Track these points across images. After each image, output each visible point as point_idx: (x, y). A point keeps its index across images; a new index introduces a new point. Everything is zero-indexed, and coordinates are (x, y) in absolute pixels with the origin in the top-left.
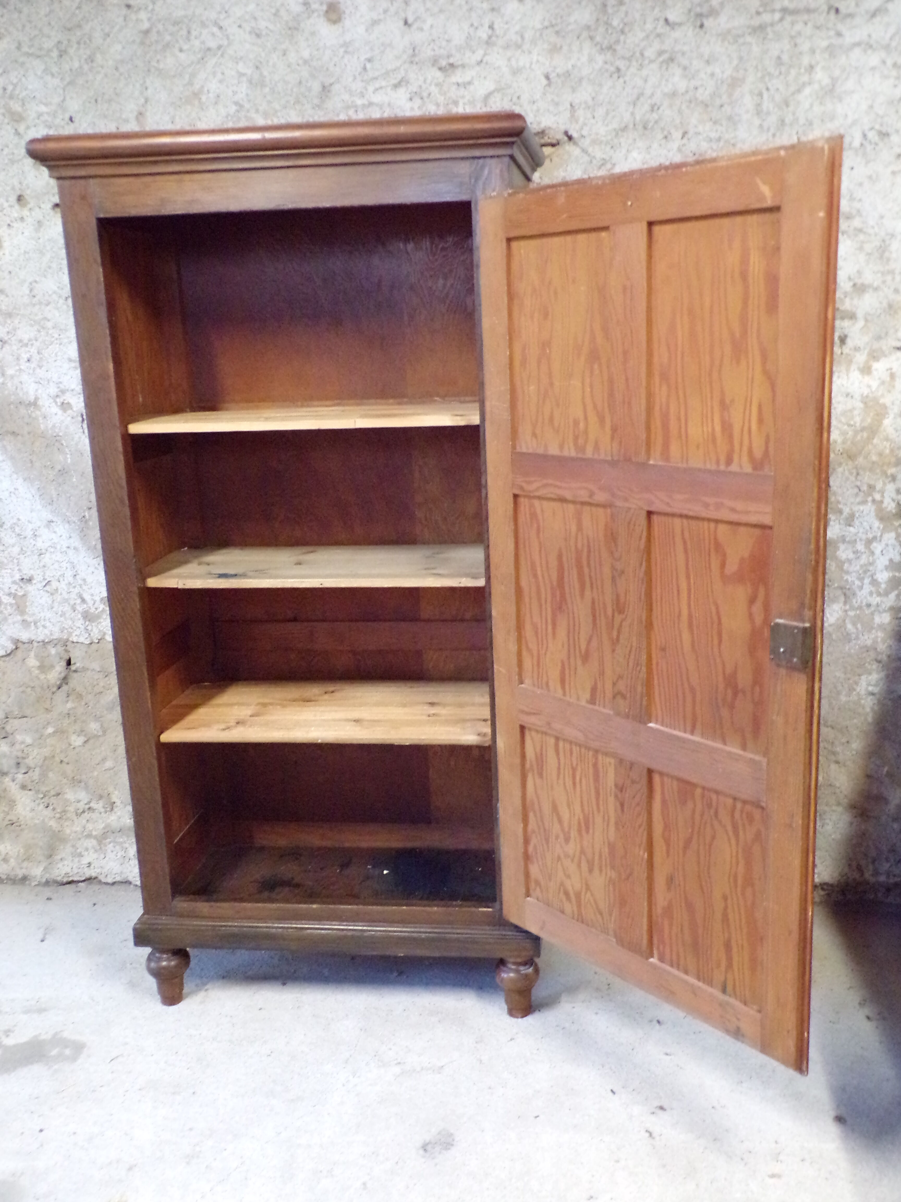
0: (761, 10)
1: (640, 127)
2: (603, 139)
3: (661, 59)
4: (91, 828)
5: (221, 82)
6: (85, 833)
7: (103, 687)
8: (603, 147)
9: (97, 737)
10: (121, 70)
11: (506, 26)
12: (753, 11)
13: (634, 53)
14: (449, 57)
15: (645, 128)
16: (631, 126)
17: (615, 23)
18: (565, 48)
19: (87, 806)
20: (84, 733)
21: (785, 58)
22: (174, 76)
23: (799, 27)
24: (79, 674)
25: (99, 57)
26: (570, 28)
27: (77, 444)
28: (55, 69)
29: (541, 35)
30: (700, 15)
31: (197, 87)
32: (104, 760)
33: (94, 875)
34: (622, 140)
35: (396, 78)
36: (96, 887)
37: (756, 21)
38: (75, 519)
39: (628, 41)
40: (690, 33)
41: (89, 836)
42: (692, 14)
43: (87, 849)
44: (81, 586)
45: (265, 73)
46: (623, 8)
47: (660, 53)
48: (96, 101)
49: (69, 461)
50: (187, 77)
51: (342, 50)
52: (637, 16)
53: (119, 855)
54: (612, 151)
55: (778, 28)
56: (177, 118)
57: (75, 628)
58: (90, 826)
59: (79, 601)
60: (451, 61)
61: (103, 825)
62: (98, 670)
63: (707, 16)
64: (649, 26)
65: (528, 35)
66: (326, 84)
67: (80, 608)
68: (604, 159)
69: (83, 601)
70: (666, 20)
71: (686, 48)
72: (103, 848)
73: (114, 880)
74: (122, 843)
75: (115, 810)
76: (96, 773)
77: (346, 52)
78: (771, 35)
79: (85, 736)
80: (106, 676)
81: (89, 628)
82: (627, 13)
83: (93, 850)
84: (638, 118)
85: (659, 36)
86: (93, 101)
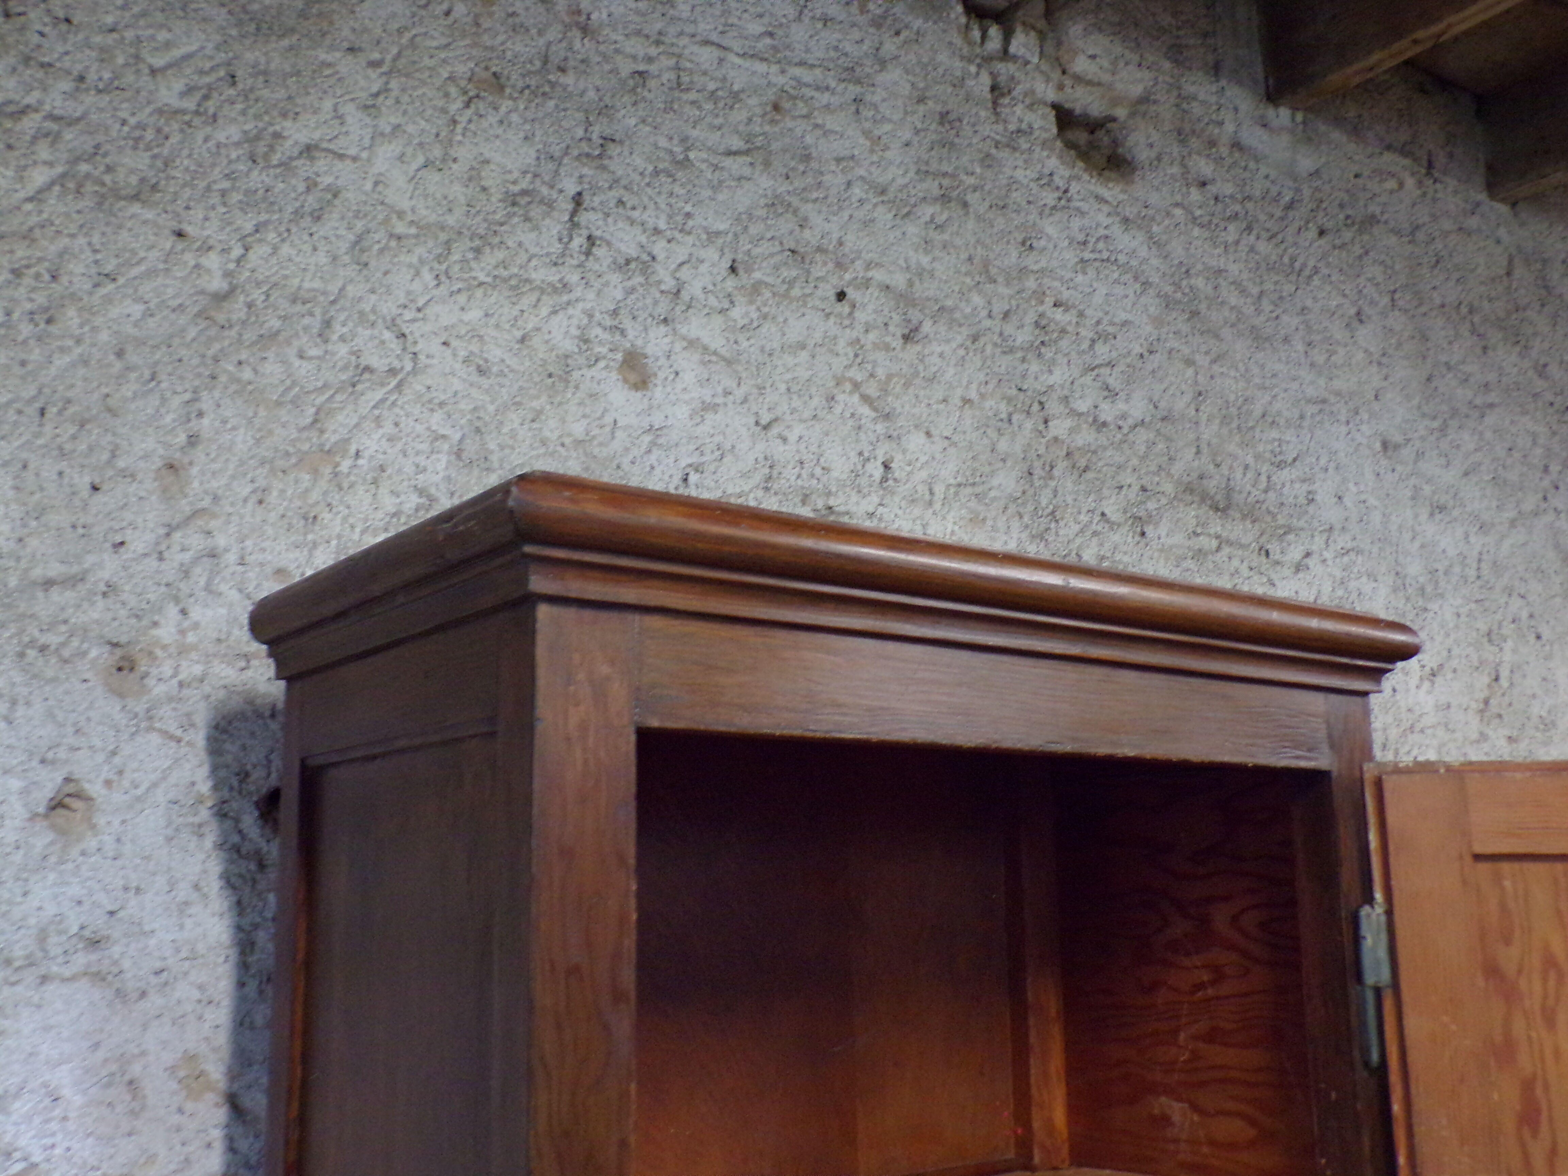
0: (1199, 531)
5: (390, 440)
10: (133, 357)
11: (908, 469)
12: (1190, 530)
13: (1071, 551)
14: (829, 494)
17: (1044, 502)
18: (989, 523)
22: (279, 404)
23: (1236, 562)
25: (71, 316)
26: (992, 494)
29: (956, 494)
30: (1138, 518)
31: (331, 439)
37: (1196, 543)
39: (1061, 532)
40: (1131, 538)
42: (1129, 515)
45: (492, 446)
46: (1053, 484)
47: (1102, 558)
48: (42, 412)
50: (310, 411)
51: (647, 438)
52: (1069, 500)
55: (1218, 558)
56: (275, 493)
60: (831, 502)
63: (1148, 523)
64: (1083, 518)
65: (939, 489)
70: (1103, 514)
71: (1126, 559)
77: (653, 443)
78: (1211, 566)
82: (1055, 492)
85: (1095, 534)
86: (32, 411)
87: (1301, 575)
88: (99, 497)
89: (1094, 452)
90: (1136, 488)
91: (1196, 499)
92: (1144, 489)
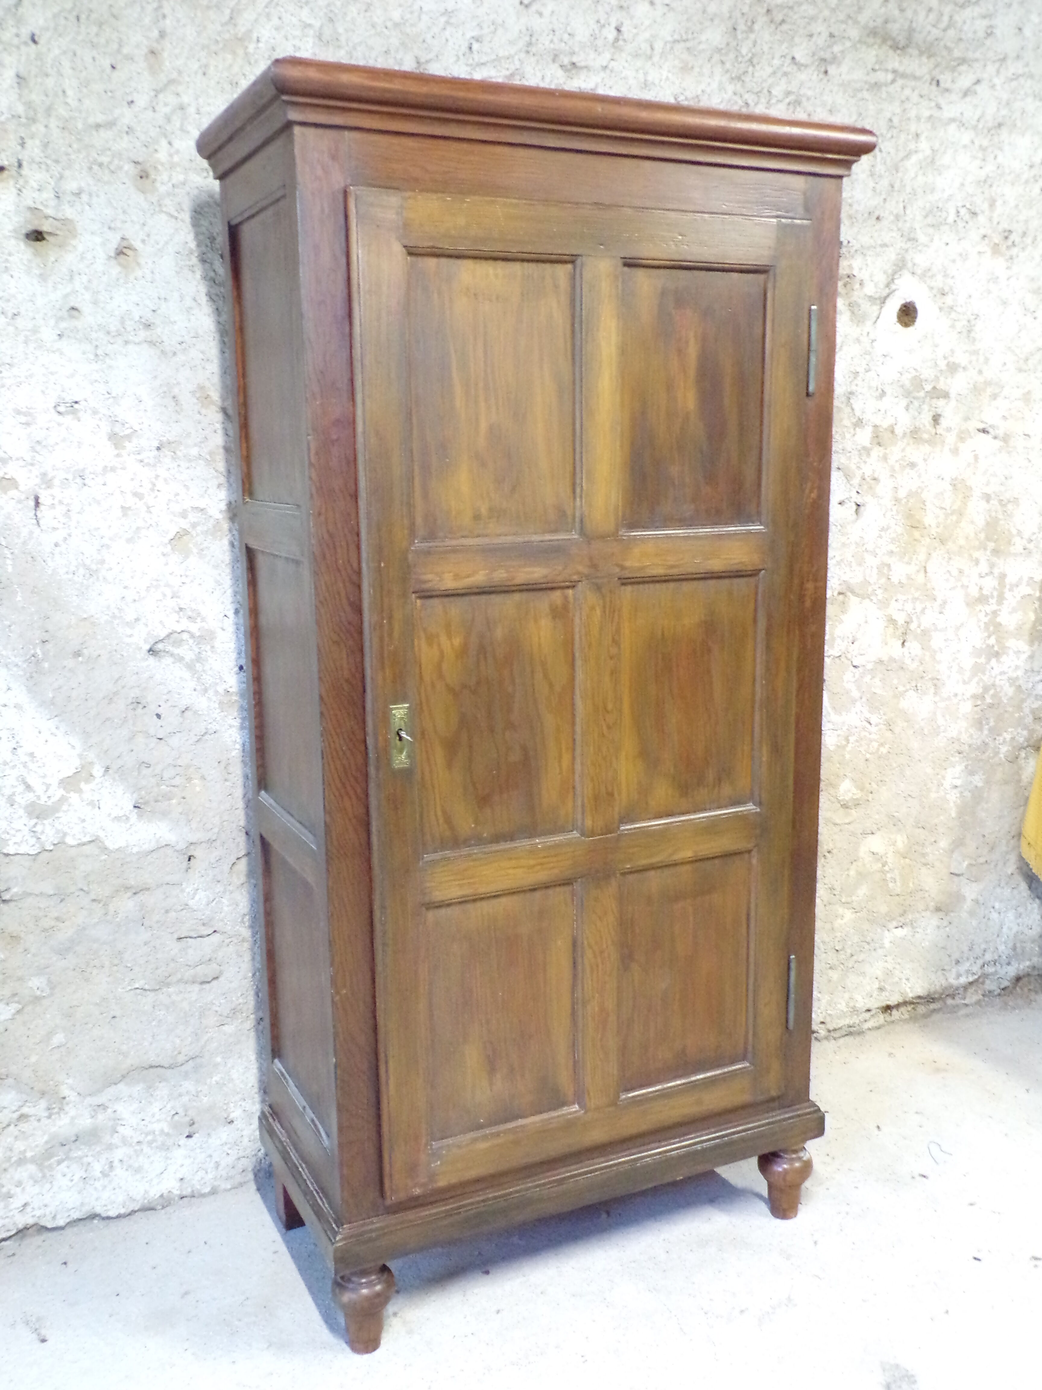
0: (877, 67)
3: (787, 100)
4: (22, 1148)
5: (277, 29)
6: (14, 1159)
7: (57, 919)
9: (37, 999)
11: (635, 31)
12: (870, 67)
13: (763, 89)
14: (573, 53)
17: (744, 51)
18: (697, 70)
19: (15, 1115)
20: (16, 999)
21: (896, 120)
23: (907, 92)
24: (12, 904)
26: (702, 47)
27: (24, 543)
29: (672, 48)
30: (823, 60)
31: (242, 30)
32: (50, 1034)
33: (31, 1221)
36: (36, 1240)
37: (873, 78)
38: (18, 660)
39: (756, 74)
40: (814, 77)
41: (21, 1161)
42: (816, 57)
43: (19, 1184)
44: (25, 765)
45: (341, 30)
46: (752, 36)
47: (788, 93)
48: (78, 18)
49: (10, 569)
51: (443, 19)
52: (766, 48)
53: (76, 1178)
55: (891, 89)
56: (212, 68)
57: (12, 832)
58: (20, 1146)
59: (21, 788)
60: (575, 59)
61: (46, 1138)
62: (51, 892)
63: (831, 63)
64: (776, 62)
65: (658, 46)
66: (422, 60)
67: (23, 799)
69: (28, 787)
70: (793, 58)
71: (810, 93)
72: (48, 1174)
73: (68, 1220)
74: (81, 1158)
75: (67, 1108)
76: (33, 1059)
77: (447, 23)
78: (884, 95)
79: (19, 1002)
80: (61, 901)
81: (39, 828)
82: (755, 43)
83: (31, 1182)
85: (786, 74)
86: (72, 17)
87: (968, 99)
88: (116, 74)
89: (791, 8)
90: (825, 35)
91: (879, 41)
92: (832, 35)
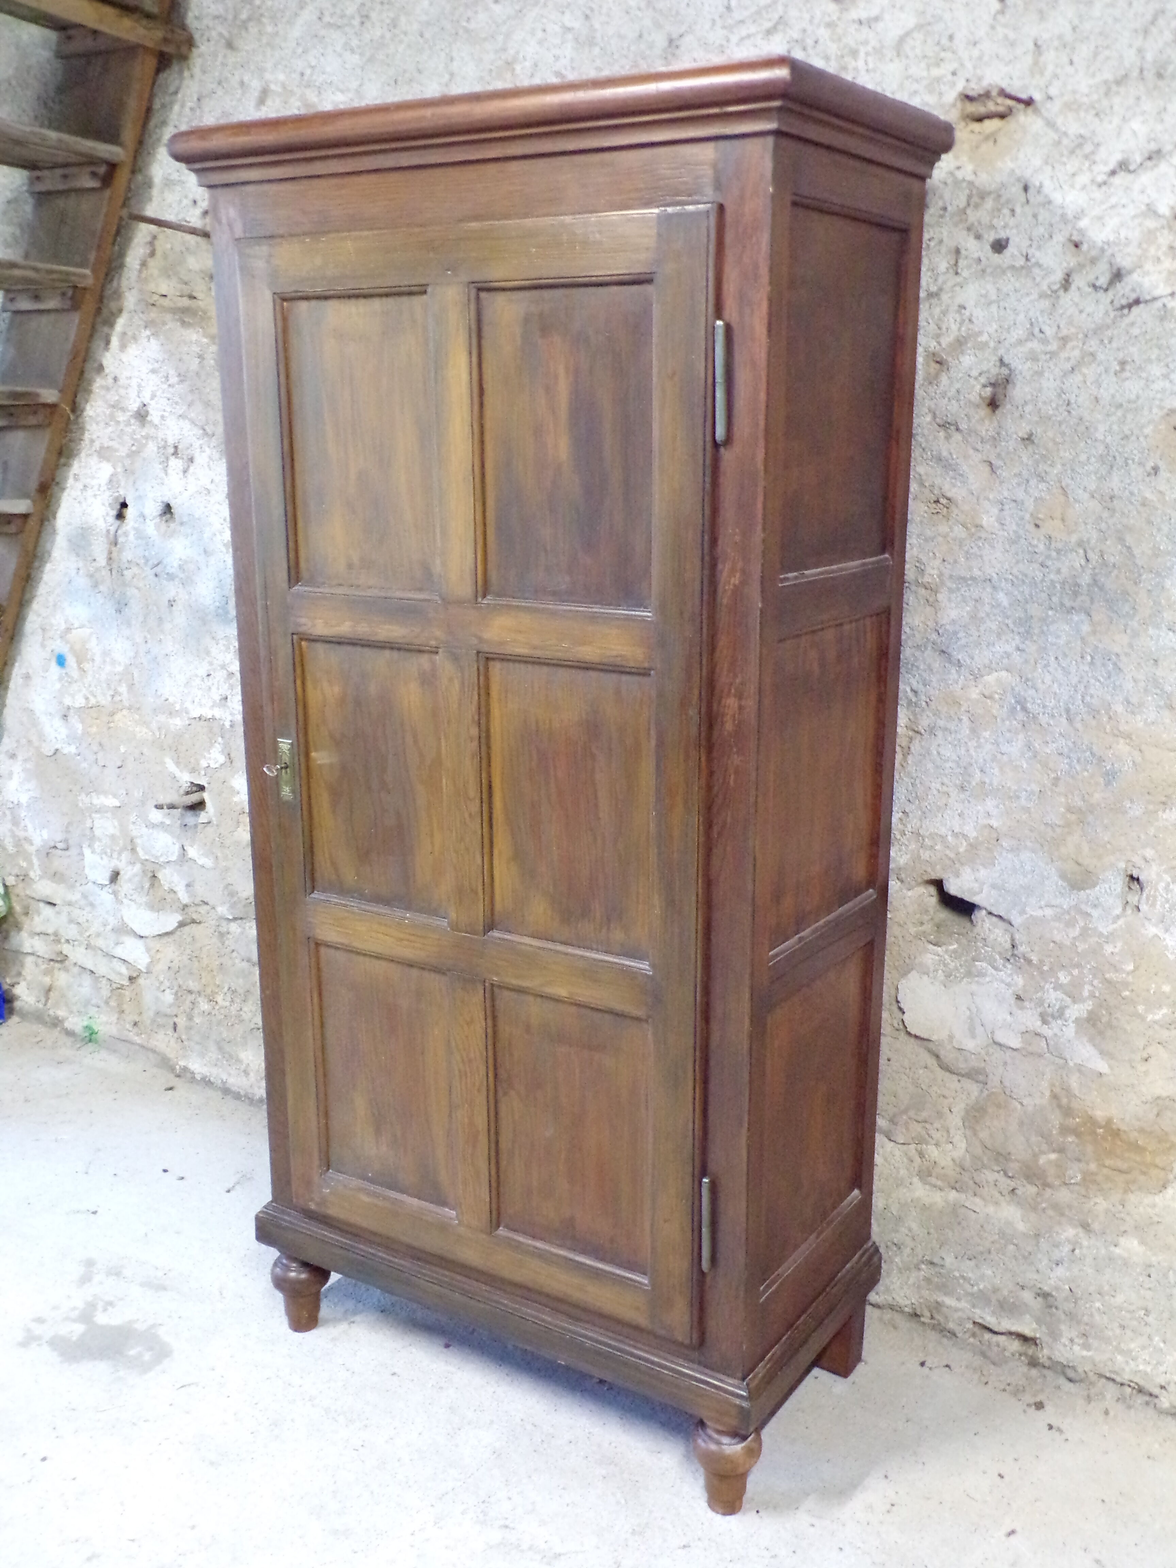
1: (1150, 75)
2: (1085, 99)
5: (541, 42)
8: (1082, 114)
10: (427, 35)
15: (1160, 76)
16: (1135, 73)
22: (485, 39)
25: (403, 20)
28: (355, 42)
34: (1117, 100)
35: (770, 20)
48: (396, 82)
50: (500, 38)
54: (1096, 120)
66: (674, 36)
68: (1081, 136)
84: (1149, 57)
